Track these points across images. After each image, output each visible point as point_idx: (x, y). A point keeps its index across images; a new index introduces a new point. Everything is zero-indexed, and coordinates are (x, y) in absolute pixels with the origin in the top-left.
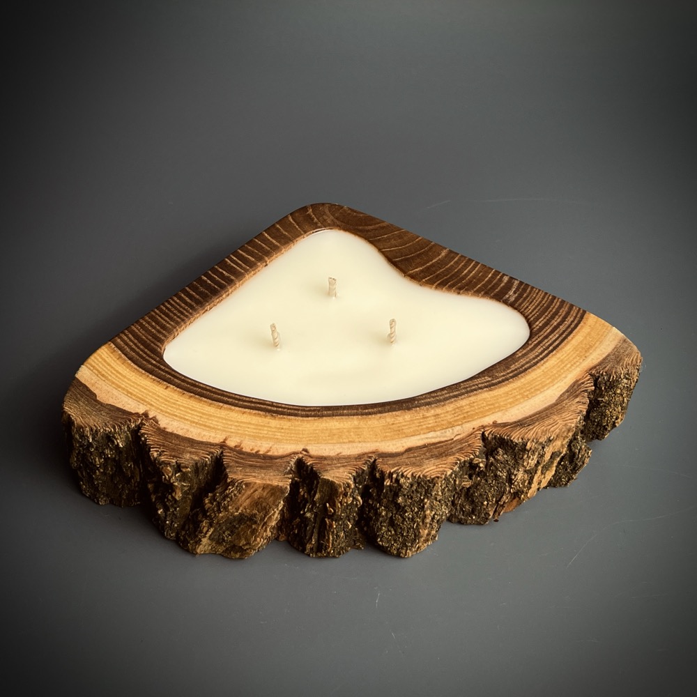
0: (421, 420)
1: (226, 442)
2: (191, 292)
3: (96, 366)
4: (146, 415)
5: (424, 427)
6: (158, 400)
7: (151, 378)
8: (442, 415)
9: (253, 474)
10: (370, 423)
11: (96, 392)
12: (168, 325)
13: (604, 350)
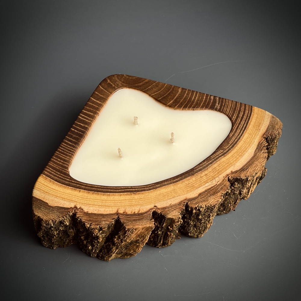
0: (200, 179)
1: (118, 211)
2: (70, 139)
3: (41, 188)
4: (76, 207)
5: (203, 182)
6: (78, 199)
7: (70, 188)
8: (208, 174)
9: (137, 224)
10: (178, 186)
11: (47, 201)
12: (66, 159)
13: (266, 124)
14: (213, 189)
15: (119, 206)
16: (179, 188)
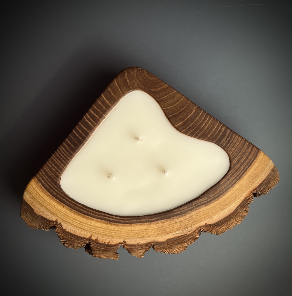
1: (91, 237)
4: (56, 221)
5: (175, 228)
6: (61, 214)
7: (56, 201)
8: (183, 221)
9: (103, 254)
10: (152, 226)
11: (33, 208)
14: (182, 238)
15: (93, 232)
16: (151, 229)
